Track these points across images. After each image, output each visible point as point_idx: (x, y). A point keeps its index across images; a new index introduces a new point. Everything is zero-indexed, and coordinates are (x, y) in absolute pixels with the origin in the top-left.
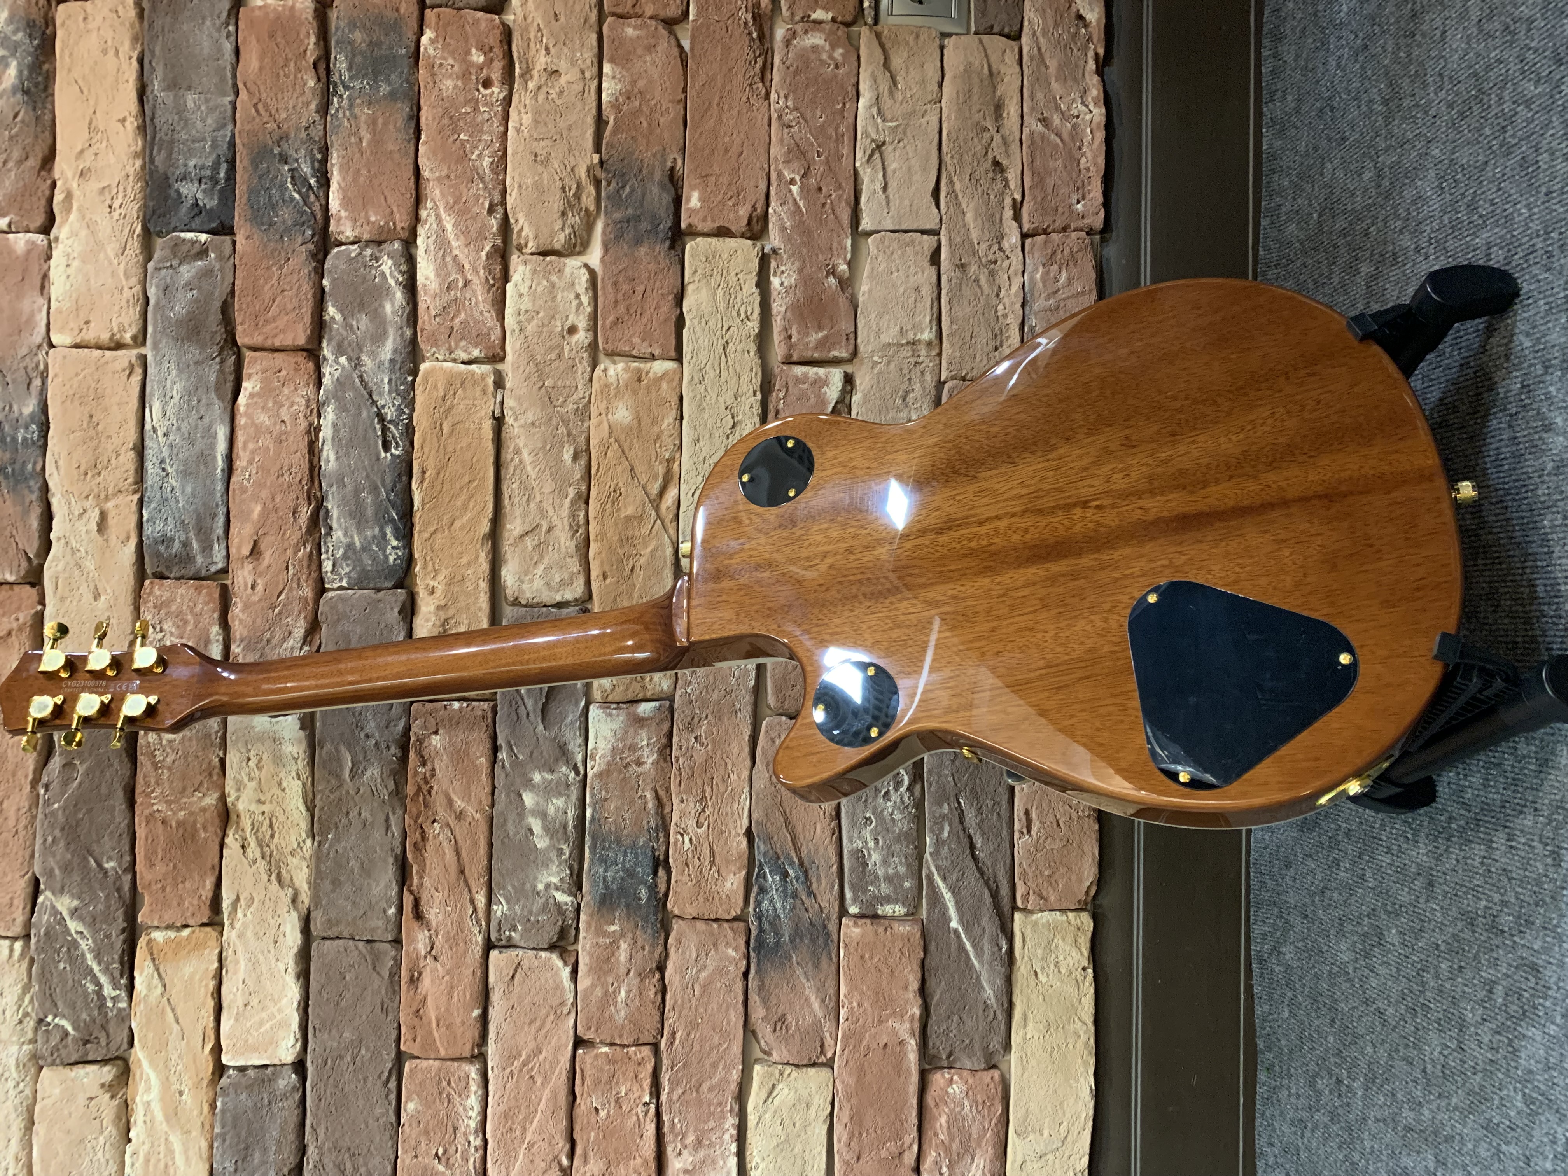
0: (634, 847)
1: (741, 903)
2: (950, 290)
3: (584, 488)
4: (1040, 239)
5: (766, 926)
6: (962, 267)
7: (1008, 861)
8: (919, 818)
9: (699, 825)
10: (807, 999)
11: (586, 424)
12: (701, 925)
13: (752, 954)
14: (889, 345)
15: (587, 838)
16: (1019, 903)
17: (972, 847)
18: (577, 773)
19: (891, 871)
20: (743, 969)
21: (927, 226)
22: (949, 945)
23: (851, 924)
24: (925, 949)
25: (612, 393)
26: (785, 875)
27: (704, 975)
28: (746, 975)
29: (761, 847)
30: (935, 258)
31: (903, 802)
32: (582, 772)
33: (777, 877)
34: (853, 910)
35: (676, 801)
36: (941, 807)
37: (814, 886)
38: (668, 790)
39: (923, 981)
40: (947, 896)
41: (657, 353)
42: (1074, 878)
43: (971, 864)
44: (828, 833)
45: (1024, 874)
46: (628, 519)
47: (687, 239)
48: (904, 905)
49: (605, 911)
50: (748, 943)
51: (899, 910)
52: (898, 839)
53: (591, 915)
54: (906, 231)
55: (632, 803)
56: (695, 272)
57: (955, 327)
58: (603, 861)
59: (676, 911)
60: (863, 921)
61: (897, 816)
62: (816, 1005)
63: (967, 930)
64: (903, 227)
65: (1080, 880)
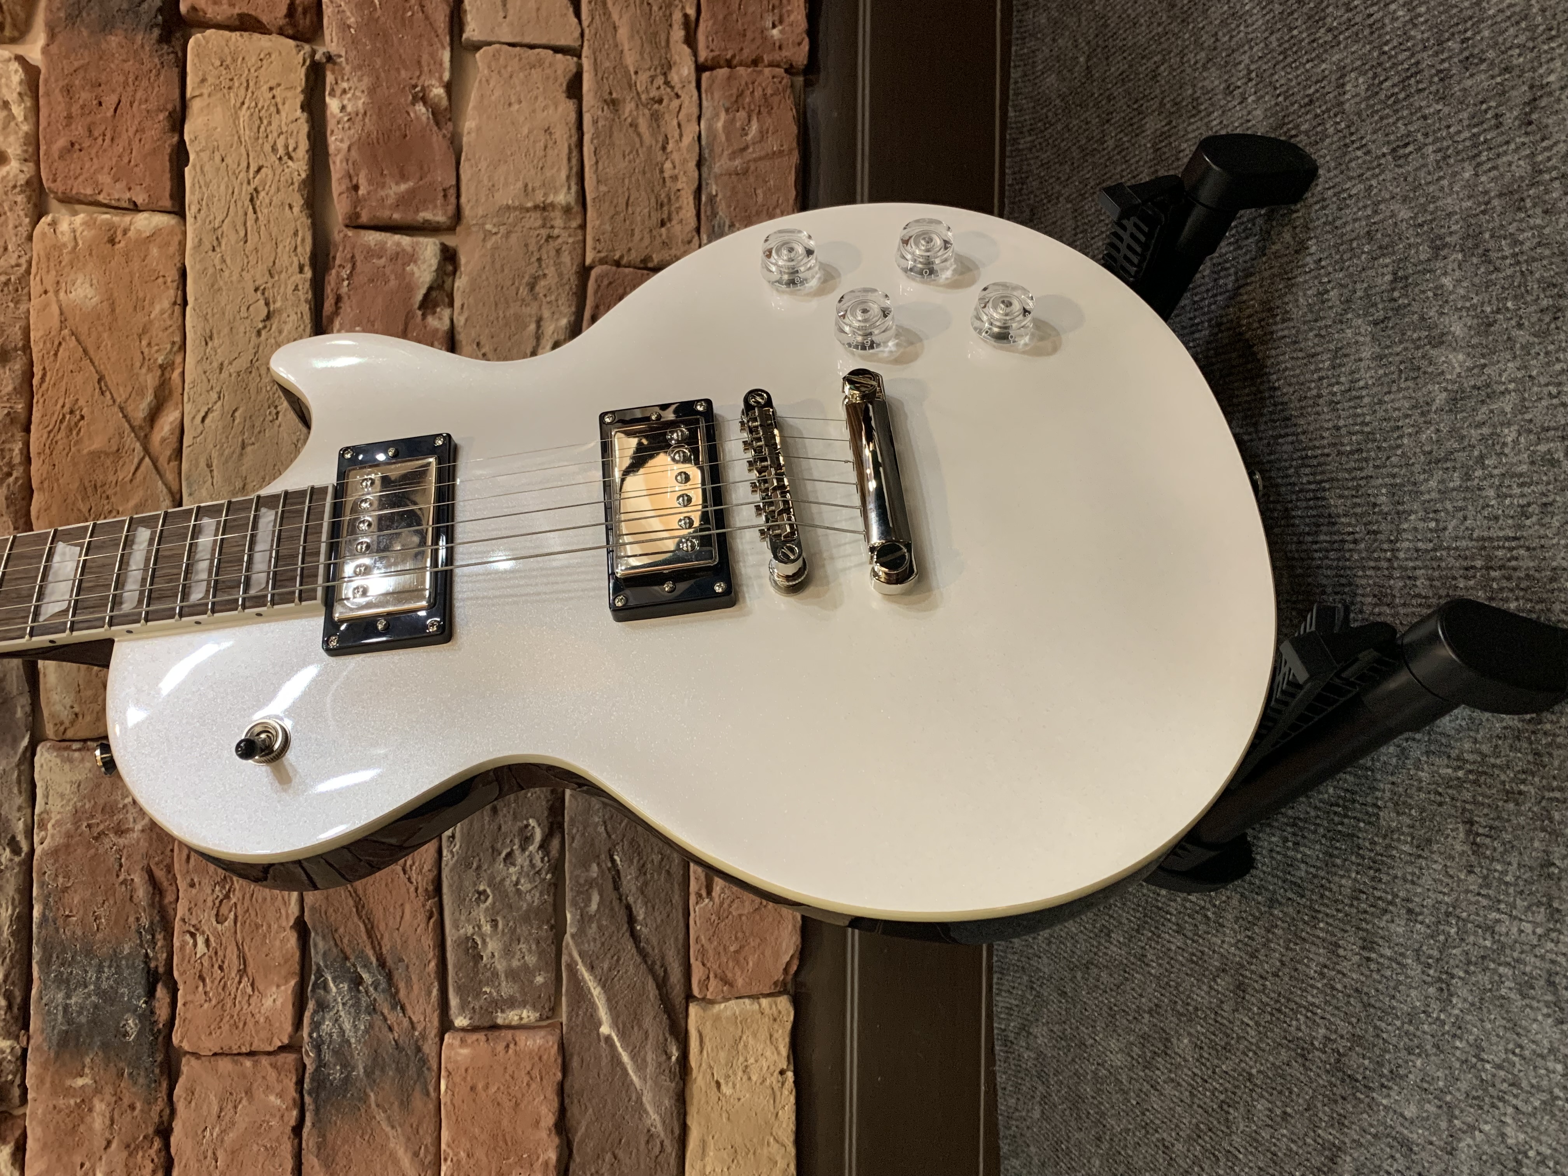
0: (115, 957)
1: (288, 1028)
2: (596, 136)
3: (20, 407)
4: (723, 72)
5: (328, 1056)
6: (613, 104)
7: (681, 937)
8: (557, 887)
9: (220, 919)
10: (393, 1156)
11: (23, 307)
12: (225, 1065)
13: (307, 1099)
14: (508, 207)
15: (35, 949)
16: (696, 991)
17: (631, 920)
18: (16, 851)
19: (515, 963)
20: (293, 1123)
21: (562, 42)
22: (598, 1058)
23: (457, 1042)
24: (565, 1069)
25: (66, 259)
26: (357, 981)
27: (232, 1135)
28: (297, 1130)
29: (319, 945)
30: (574, 89)
31: (533, 866)
32: (25, 847)
33: (345, 986)
34: (460, 1021)
35: (182, 885)
36: (587, 871)
37: (402, 994)
38: (169, 869)
39: (562, 1112)
40: (596, 992)
41: (139, 201)
42: (768, 953)
43: (630, 945)
44: (421, 917)
45: (703, 952)
46: (95, 455)
47: (193, 30)
48: (534, 1008)
49: (67, 1056)
50: (300, 1083)
51: (528, 1015)
52: (526, 919)
53: (45, 1066)
54: (532, 47)
55: (110, 890)
56: (203, 80)
57: (603, 188)
58: (62, 981)
59: (186, 1046)
60: (475, 1036)
61: (525, 886)
62: (406, 1161)
63: (623, 1035)
64: (527, 40)
65: (777, 955)
